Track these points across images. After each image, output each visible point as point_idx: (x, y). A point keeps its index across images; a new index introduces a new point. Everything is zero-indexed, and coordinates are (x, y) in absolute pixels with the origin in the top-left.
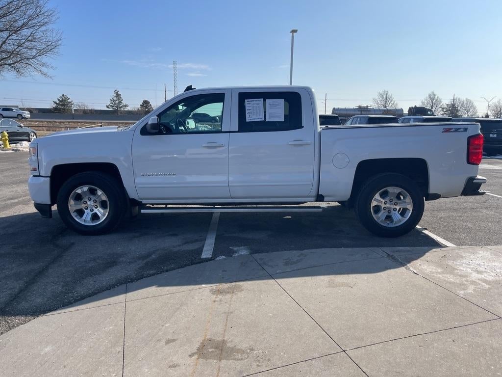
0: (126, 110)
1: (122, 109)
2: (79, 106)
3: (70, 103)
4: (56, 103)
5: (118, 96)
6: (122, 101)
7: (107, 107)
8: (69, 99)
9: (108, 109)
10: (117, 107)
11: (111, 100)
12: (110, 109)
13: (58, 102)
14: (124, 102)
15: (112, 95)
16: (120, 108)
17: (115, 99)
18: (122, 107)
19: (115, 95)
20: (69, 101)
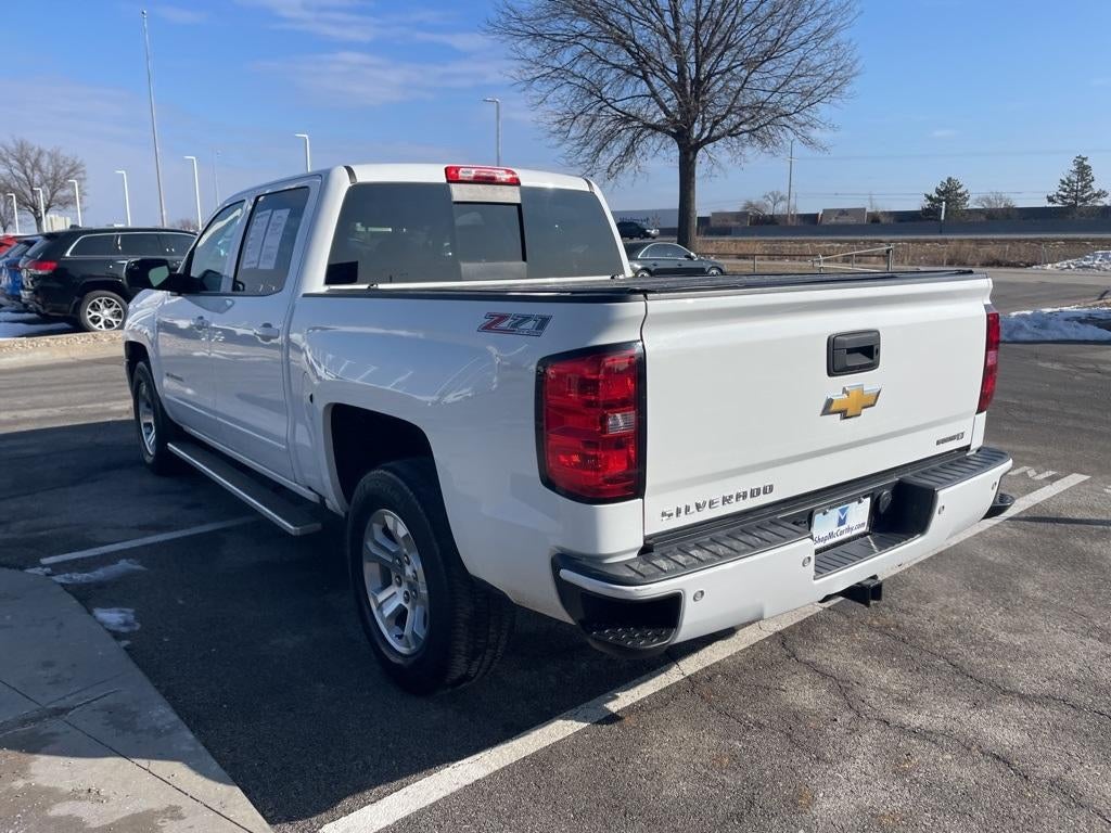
0: (1099, 204)
1: (1090, 203)
2: (989, 202)
3: (961, 195)
4: (930, 198)
5: (1083, 170)
6: (1092, 184)
7: (1050, 199)
8: (960, 186)
9: (1050, 205)
10: (1076, 198)
11: (1063, 182)
12: (1055, 205)
13: (935, 195)
14: (1096, 187)
15: (1067, 169)
16: (1084, 200)
17: (1074, 178)
18: (1089, 198)
19: (1074, 168)
20: (959, 191)
